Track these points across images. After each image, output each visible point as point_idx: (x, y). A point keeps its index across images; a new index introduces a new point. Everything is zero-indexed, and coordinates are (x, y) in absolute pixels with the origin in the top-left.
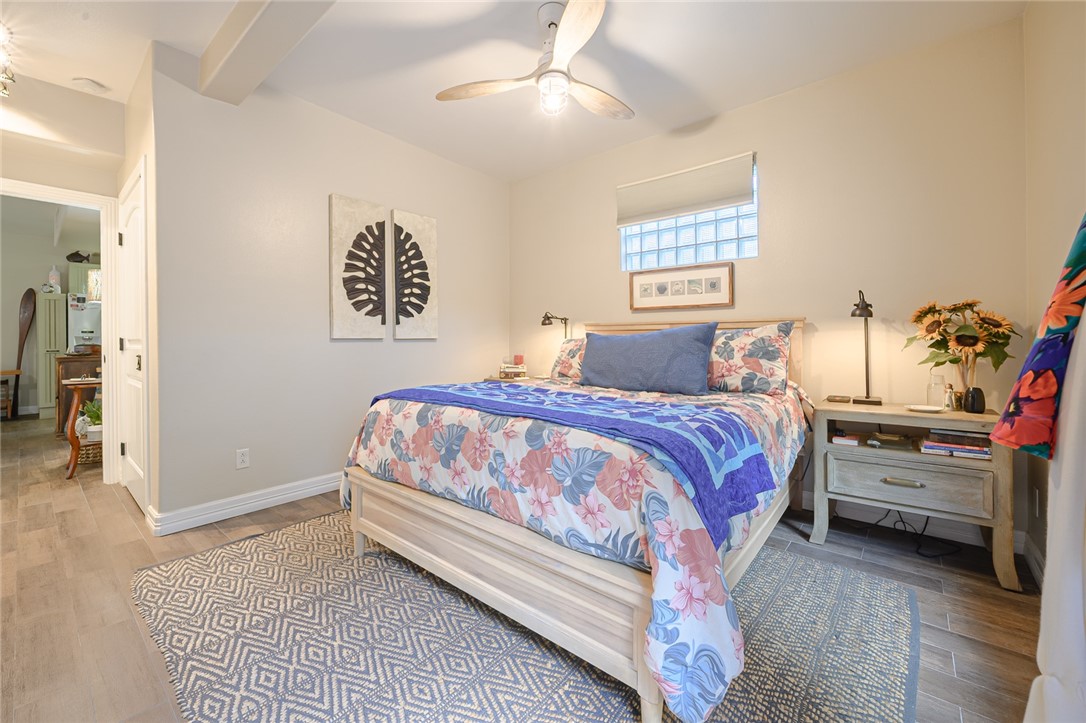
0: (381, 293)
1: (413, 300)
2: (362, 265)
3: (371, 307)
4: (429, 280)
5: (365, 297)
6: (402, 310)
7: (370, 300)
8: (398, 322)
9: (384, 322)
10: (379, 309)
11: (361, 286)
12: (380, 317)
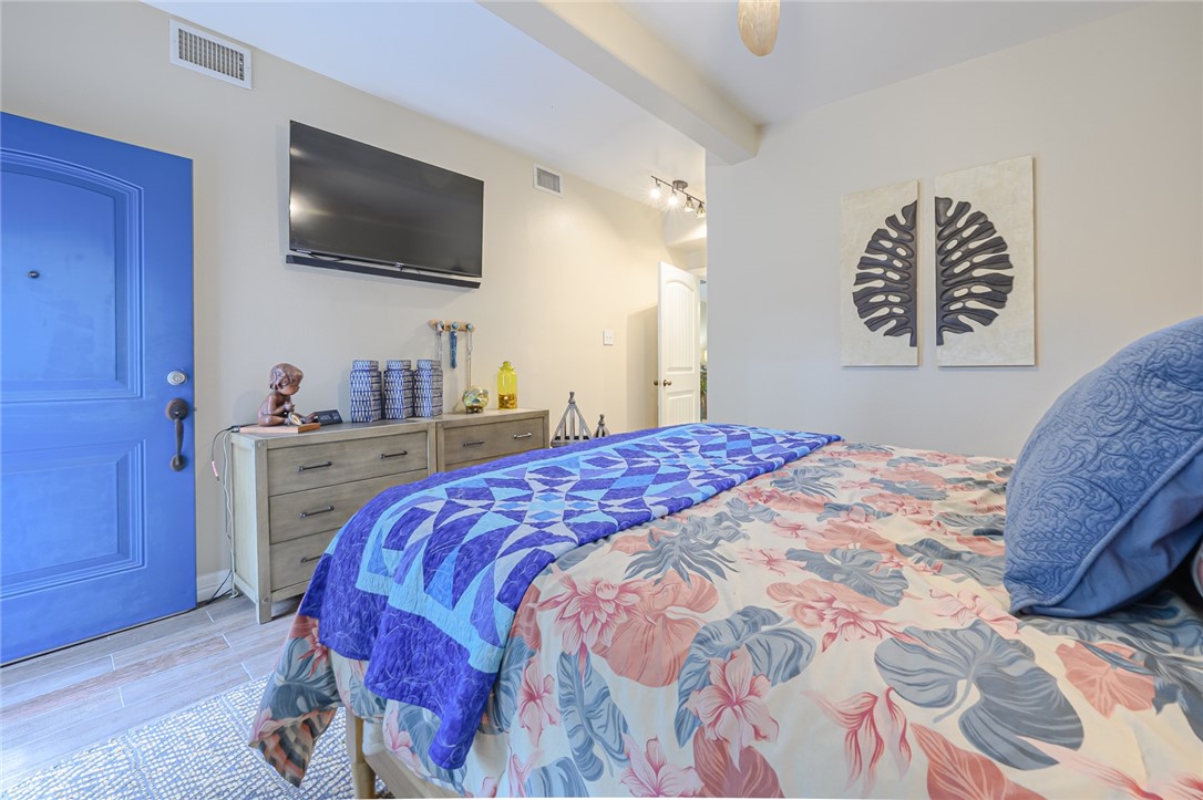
0: (910, 303)
1: (972, 304)
2: (879, 271)
3: (893, 323)
4: (1011, 267)
5: (884, 311)
6: (948, 322)
7: (891, 316)
8: (940, 342)
9: (913, 343)
10: (906, 325)
11: (880, 298)
12: (908, 336)
